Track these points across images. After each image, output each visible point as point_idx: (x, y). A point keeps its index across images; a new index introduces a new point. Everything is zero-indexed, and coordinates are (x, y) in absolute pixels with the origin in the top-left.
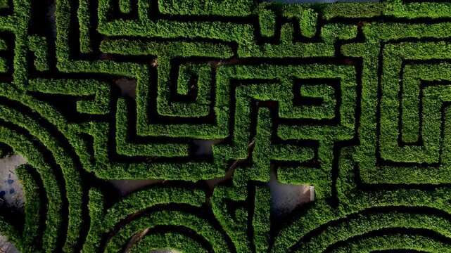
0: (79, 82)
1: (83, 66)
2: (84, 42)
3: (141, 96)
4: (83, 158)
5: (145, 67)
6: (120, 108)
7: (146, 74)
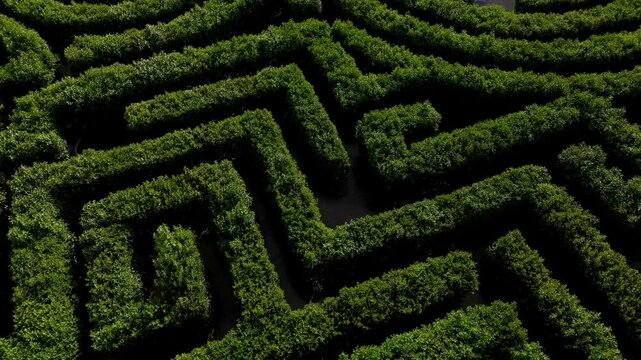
0: (464, 154)
1: (483, 194)
2: (524, 256)
3: (292, 182)
4: (359, 36)
5: (311, 255)
6: (331, 142)
7: (304, 238)
